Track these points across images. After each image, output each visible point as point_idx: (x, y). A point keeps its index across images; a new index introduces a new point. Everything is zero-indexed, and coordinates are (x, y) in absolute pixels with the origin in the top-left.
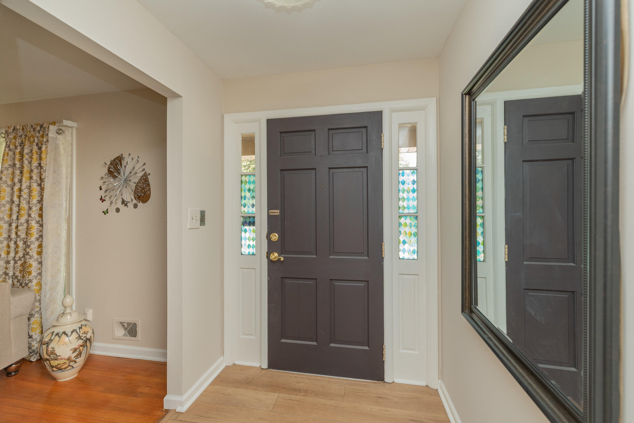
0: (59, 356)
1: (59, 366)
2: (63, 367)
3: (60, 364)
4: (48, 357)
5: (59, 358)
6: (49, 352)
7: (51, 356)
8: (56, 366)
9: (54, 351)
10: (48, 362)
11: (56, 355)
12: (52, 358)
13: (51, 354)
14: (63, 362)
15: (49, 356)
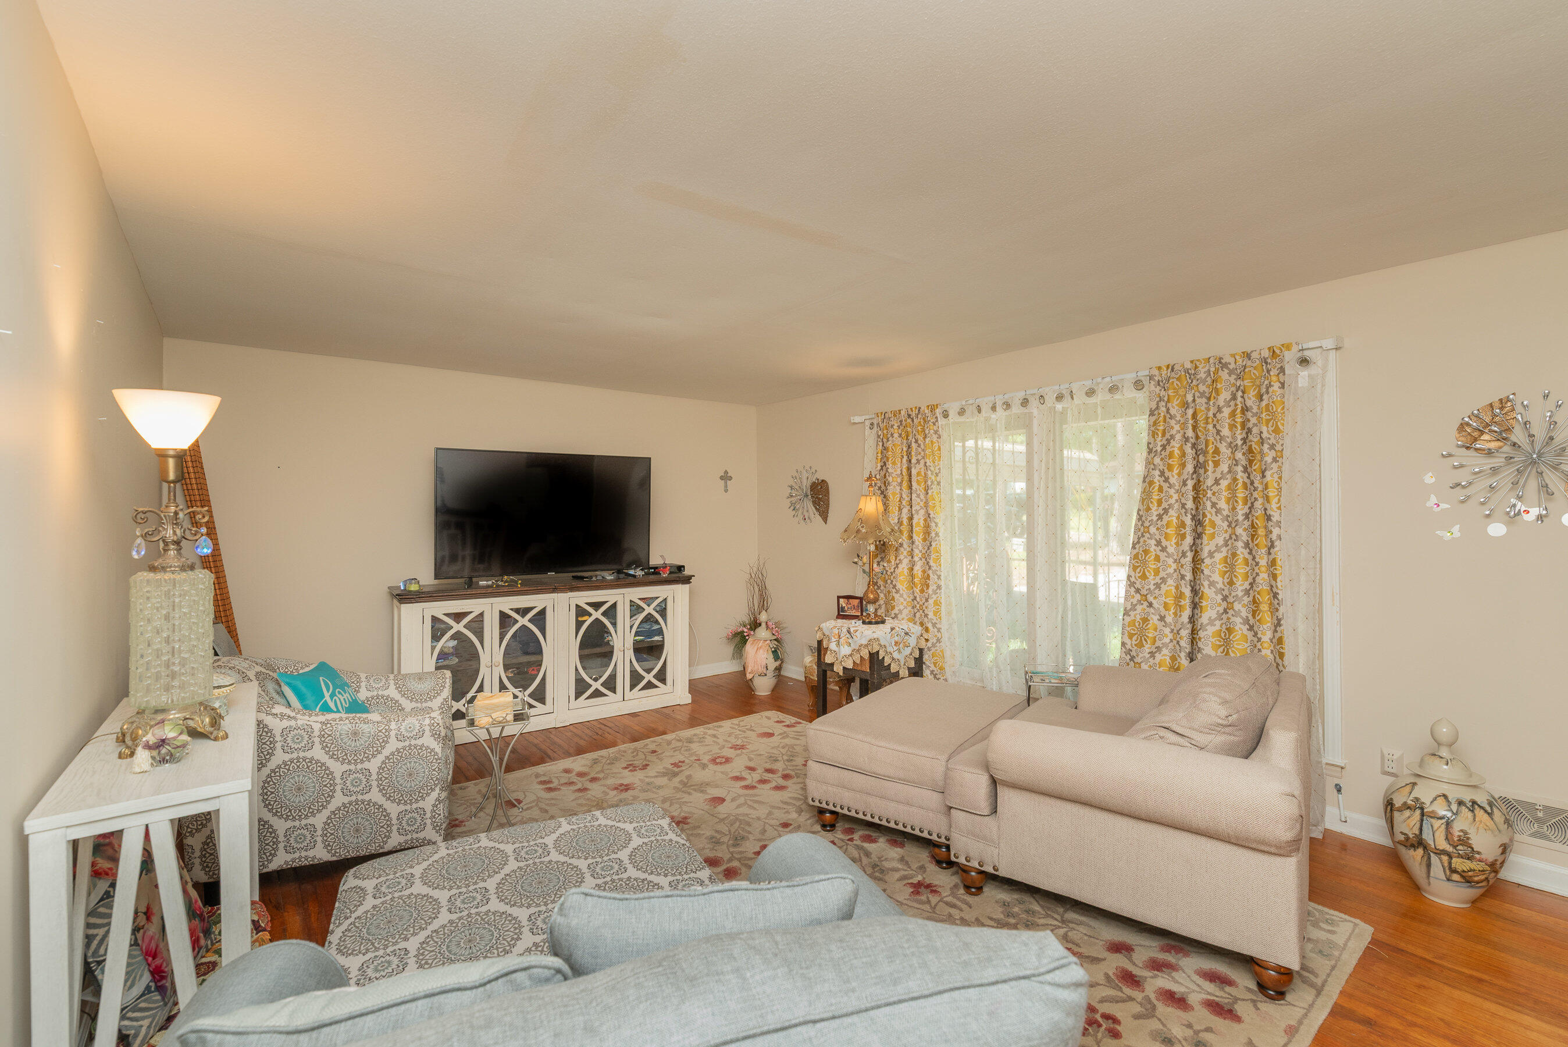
0: (1479, 853)
1: (1470, 873)
2: (1476, 879)
3: (1474, 870)
4: (1450, 849)
5: (1477, 856)
6: (1456, 839)
7: (1460, 847)
8: (1464, 871)
9: (1468, 838)
10: (1445, 858)
11: (1472, 848)
12: (1460, 852)
13: (1461, 844)
14: (1481, 869)
15: (1455, 847)
